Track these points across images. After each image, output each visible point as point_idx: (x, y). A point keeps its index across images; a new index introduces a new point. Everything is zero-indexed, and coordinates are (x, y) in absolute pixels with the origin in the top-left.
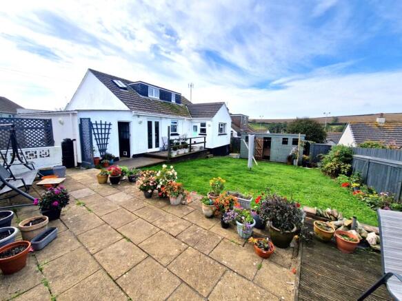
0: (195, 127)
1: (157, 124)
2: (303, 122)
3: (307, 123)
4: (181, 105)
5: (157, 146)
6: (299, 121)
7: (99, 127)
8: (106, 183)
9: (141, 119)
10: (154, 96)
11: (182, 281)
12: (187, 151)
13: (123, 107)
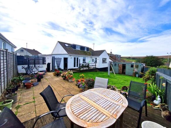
0: (93, 60)
1: (77, 58)
2: (149, 58)
3: (151, 58)
4: (89, 51)
5: (77, 66)
6: (147, 58)
8: (55, 75)
9: (71, 57)
10: (78, 49)
11: (59, 94)
12: (87, 68)
13: (66, 53)
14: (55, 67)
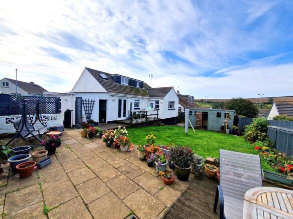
0: (152, 104)
1: (125, 101)
2: (237, 101)
3: (240, 102)
4: (143, 89)
5: (124, 116)
6: (234, 101)
7: (87, 102)
8: (86, 137)
9: (114, 98)
10: (125, 83)
12: (144, 120)
13: (104, 90)
14: (82, 118)
